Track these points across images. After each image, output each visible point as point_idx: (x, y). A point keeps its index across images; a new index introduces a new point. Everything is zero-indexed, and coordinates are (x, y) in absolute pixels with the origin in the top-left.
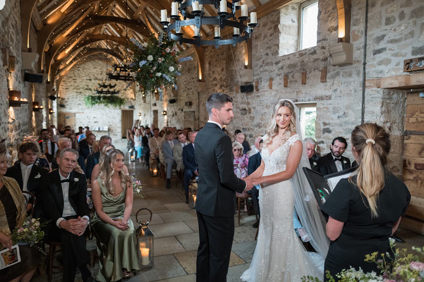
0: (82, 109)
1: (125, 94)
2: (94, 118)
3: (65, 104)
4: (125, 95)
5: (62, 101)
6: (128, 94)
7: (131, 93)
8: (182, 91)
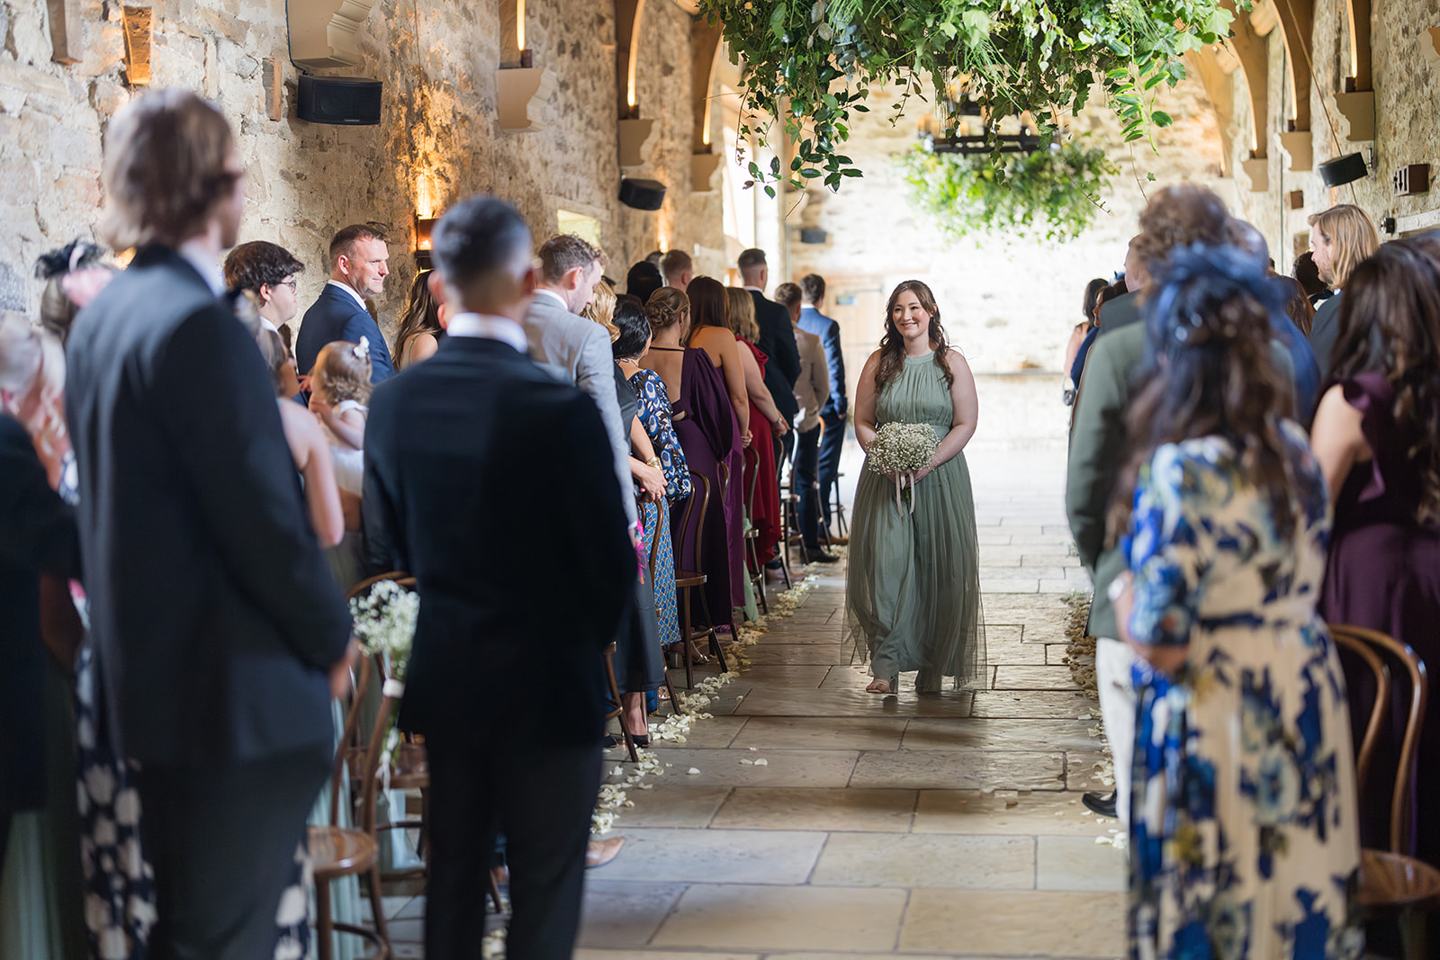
0: (919, 250)
1: (1172, 143)
2: (986, 297)
3: (825, 223)
4: (1168, 150)
5: (814, 208)
6: (1186, 145)
7: (1207, 134)
8: (1393, 100)
